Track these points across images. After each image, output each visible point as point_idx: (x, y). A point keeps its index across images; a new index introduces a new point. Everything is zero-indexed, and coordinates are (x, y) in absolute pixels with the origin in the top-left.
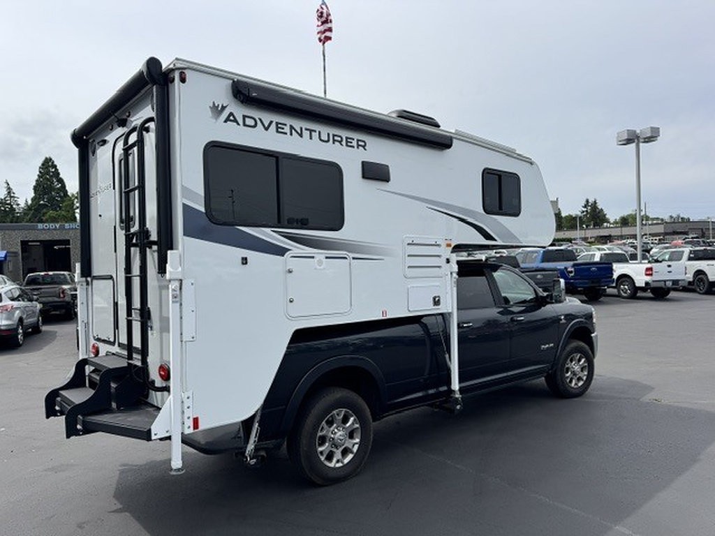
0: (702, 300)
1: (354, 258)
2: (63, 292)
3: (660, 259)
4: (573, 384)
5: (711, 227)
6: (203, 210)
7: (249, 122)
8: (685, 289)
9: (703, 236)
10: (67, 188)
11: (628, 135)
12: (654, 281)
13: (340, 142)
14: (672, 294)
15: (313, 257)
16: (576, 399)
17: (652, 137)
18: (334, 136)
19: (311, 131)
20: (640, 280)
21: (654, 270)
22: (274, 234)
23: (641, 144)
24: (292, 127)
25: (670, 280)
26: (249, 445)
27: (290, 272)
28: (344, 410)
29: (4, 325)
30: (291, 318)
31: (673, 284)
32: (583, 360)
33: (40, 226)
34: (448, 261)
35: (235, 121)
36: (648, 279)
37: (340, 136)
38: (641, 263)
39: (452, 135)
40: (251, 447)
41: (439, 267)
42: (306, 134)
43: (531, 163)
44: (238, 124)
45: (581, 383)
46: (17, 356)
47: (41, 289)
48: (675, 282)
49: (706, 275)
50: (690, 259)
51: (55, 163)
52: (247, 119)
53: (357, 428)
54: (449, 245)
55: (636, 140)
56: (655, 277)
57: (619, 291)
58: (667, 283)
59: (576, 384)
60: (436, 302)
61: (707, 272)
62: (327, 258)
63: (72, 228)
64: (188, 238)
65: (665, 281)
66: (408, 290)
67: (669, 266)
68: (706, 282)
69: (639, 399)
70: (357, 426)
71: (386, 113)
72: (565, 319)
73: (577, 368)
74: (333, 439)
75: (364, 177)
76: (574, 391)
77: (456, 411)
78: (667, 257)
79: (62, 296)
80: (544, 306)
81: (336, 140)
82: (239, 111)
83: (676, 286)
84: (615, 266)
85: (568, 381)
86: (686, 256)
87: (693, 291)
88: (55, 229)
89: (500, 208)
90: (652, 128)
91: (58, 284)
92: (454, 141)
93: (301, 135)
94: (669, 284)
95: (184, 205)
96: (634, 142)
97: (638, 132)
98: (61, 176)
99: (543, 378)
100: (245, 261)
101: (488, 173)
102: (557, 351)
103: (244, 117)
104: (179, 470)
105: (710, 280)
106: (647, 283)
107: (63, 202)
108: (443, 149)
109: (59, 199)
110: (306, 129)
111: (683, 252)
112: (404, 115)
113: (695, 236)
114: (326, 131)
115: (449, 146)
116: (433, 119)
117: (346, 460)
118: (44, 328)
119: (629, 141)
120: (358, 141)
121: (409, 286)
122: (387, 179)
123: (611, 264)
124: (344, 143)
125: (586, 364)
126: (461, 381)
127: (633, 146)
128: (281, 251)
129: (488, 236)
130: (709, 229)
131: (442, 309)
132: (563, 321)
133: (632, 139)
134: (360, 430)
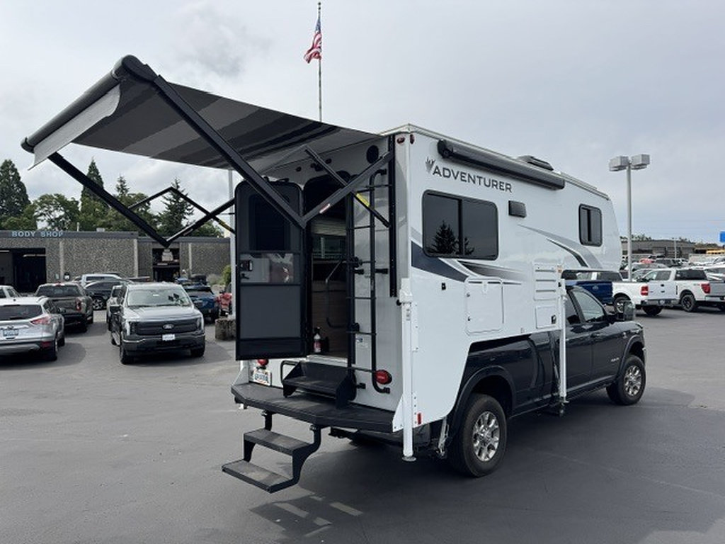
0: (689, 317)
1: (505, 283)
2: (80, 304)
3: (647, 278)
4: (630, 392)
5: (675, 246)
6: (421, 245)
7: (447, 173)
8: (675, 308)
9: (666, 255)
10: (27, 193)
11: (621, 163)
12: (649, 300)
13: (496, 186)
14: (663, 312)
15: (481, 283)
16: (631, 406)
17: (642, 165)
18: (493, 181)
19: (480, 178)
20: (636, 298)
21: (650, 290)
22: (459, 263)
23: (632, 171)
24: (469, 176)
25: (663, 300)
26: (441, 440)
27: (468, 296)
28: (489, 413)
29: (45, 337)
30: (469, 334)
31: (666, 303)
32: (638, 372)
33: (14, 233)
34: (560, 285)
35: (439, 173)
36: (644, 298)
37: (496, 182)
38: (631, 282)
39: (564, 178)
40: (442, 441)
41: (554, 291)
42: (477, 180)
43: (608, 199)
44: (441, 175)
45: (636, 392)
46: (62, 367)
47: (57, 300)
48: (668, 301)
49: (693, 294)
50: (677, 279)
51: (16, 167)
52: (446, 171)
53: (497, 429)
54: (559, 271)
55: (627, 168)
56: (651, 297)
57: (615, 308)
58: (661, 302)
59: (633, 393)
60: (553, 321)
61: (693, 292)
62: (489, 283)
63: (49, 237)
64: (415, 268)
65: (659, 300)
66: (535, 310)
67: (663, 285)
68: (692, 301)
69: (687, 405)
70: (497, 427)
71: (515, 158)
72: (627, 334)
73: (633, 378)
74: (483, 437)
75: (510, 214)
76: (631, 399)
77: (560, 415)
78: (655, 276)
79: (78, 308)
80: (612, 323)
81: (494, 184)
82: (441, 164)
83: (668, 304)
84: (615, 285)
85: (627, 389)
86: (672, 276)
87: (681, 309)
88: (30, 237)
89: (589, 239)
90: (643, 155)
91: (73, 296)
92: (566, 183)
93: (474, 182)
94: (662, 302)
95: (412, 242)
96: (625, 168)
97: (630, 159)
98: (21, 180)
99: (605, 389)
100: (444, 287)
101: (583, 208)
102: (620, 364)
103: (444, 169)
104: (411, 457)
105: (697, 300)
106: (642, 302)
107: (23, 207)
108: (555, 189)
109: (18, 204)
110: (478, 177)
111: (670, 272)
112: (531, 161)
113: (659, 254)
114: (488, 177)
115: (562, 187)
116: (548, 164)
117: (491, 456)
118: (67, 340)
119: (620, 168)
120: (507, 184)
121: (537, 307)
122: (523, 216)
123: (611, 283)
124: (498, 187)
125: (640, 375)
126: (567, 387)
127: (625, 171)
128: (462, 278)
129: (583, 264)
130: (673, 248)
131: (556, 327)
132: (625, 337)
133: (624, 165)
134: (498, 431)
